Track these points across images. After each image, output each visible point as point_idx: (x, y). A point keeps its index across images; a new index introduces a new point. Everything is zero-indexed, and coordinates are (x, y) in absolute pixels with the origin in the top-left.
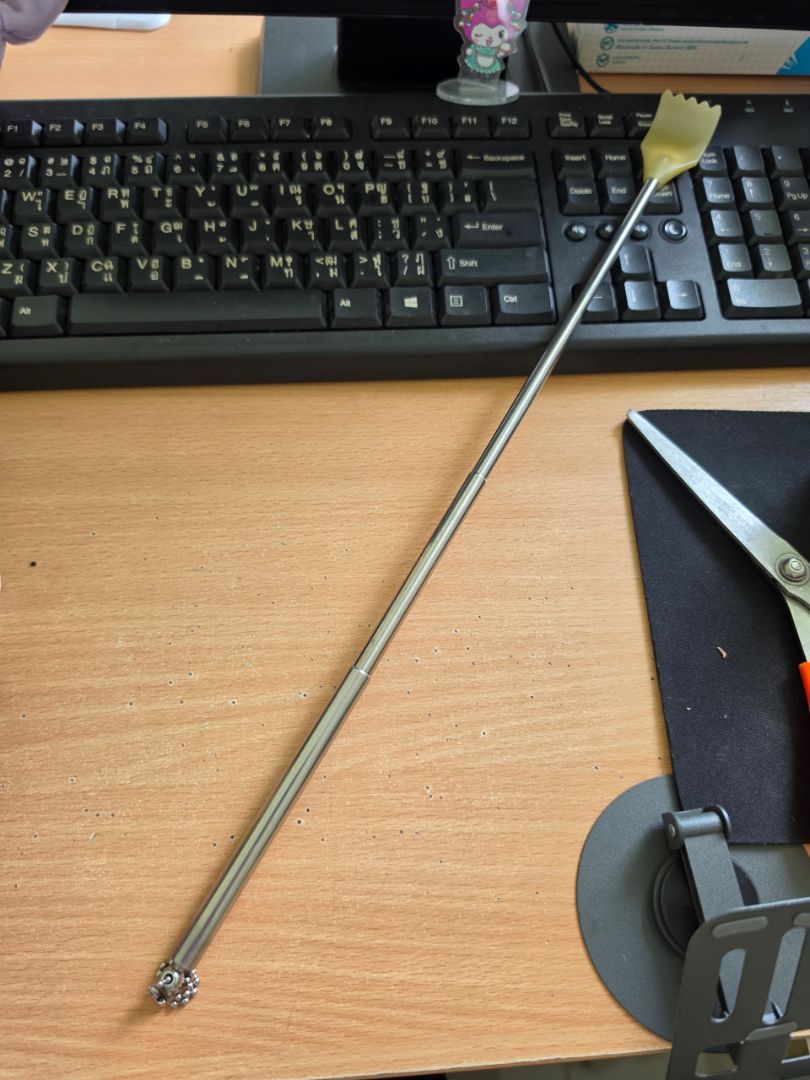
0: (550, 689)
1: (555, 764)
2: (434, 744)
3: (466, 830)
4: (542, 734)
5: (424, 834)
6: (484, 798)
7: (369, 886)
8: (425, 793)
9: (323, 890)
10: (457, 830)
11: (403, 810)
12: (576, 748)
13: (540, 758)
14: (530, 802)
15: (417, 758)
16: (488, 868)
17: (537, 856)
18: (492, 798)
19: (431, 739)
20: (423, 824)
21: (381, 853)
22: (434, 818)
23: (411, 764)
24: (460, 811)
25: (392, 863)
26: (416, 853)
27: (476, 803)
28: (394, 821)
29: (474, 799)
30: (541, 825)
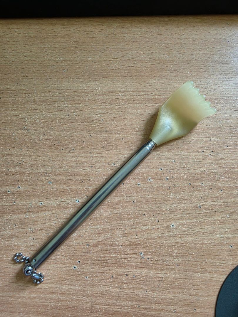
0: (210, 203)
1: (209, 244)
2: (146, 230)
3: (160, 276)
4: (204, 228)
5: (139, 277)
6: (171, 259)
7: (109, 301)
8: (139, 256)
9: (86, 302)
10: (156, 276)
11: (128, 264)
12: (222, 236)
13: (202, 240)
14: (195, 263)
15: (136, 237)
16: (170, 296)
17: (196, 291)
18: (175, 260)
19: (145, 227)
20: (138, 271)
21: (116, 285)
22: (144, 269)
23: (133, 240)
24: (158, 266)
25: (121, 290)
26: (134, 286)
27: (167, 262)
28: (123, 269)
29: (165, 260)
30: (200, 275)
